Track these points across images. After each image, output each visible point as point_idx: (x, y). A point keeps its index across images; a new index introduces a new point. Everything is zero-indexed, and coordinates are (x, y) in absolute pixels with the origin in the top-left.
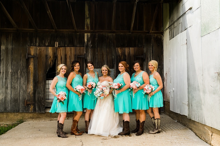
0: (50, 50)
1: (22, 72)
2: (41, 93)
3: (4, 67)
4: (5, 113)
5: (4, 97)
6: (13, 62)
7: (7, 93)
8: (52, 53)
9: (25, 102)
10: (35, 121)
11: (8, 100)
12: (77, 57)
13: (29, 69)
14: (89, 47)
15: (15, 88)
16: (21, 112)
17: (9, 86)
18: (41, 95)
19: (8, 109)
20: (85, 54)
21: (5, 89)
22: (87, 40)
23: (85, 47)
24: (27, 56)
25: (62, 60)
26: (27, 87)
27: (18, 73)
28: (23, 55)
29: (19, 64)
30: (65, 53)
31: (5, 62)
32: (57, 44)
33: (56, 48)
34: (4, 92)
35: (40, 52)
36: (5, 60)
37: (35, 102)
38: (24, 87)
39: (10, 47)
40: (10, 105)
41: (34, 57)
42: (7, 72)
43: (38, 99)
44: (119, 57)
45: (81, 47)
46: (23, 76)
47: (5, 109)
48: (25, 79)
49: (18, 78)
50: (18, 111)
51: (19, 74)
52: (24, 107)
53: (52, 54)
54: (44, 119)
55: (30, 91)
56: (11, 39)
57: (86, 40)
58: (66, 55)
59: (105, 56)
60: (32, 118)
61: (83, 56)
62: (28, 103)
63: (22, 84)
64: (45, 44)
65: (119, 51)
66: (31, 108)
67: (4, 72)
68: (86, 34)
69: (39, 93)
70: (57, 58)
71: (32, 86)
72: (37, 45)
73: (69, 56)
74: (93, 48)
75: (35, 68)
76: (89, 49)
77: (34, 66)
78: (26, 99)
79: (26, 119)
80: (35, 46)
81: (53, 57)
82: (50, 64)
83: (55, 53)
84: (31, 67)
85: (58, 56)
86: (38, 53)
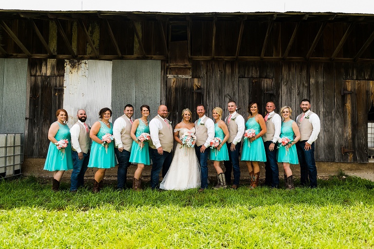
0: (372, 85)
1: (337, 112)
2: (362, 139)
3: (315, 105)
6: (325, 99)
9: (342, 150)
11: (320, 147)
13: (346, 108)
15: (329, 131)
16: (337, 161)
18: (363, 141)
19: (320, 158)
24: (342, 92)
26: (343, 131)
28: (337, 91)
29: (333, 102)
31: (315, 99)
36: (315, 96)
37: (355, 150)
38: (340, 130)
39: (321, 80)
40: (323, 152)
41: (351, 93)
42: (318, 111)
43: (358, 145)
46: (338, 117)
48: (342, 121)
49: (332, 119)
50: (333, 161)
51: (333, 115)
52: (341, 156)
54: (366, 171)
55: (347, 135)
56: (322, 71)
60: (350, 170)
62: (346, 150)
63: (337, 127)
64: (365, 77)
66: (351, 157)
69: (359, 139)
72: (355, 78)
75: (352, 107)
77: (352, 104)
78: (342, 146)
80: (352, 79)
84: (348, 105)
86: (356, 88)
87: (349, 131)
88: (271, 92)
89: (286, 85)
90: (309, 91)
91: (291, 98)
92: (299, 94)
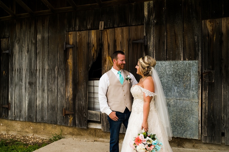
0: (93, 35)
1: (60, 70)
2: (82, 99)
3: (41, 63)
4: (42, 124)
5: (41, 102)
6: (49, 55)
7: (44, 97)
8: (96, 38)
9: (64, 111)
10: (75, 139)
11: (45, 107)
12: (132, 43)
13: (68, 64)
14: (151, 25)
15: (52, 90)
16: (59, 124)
17: (46, 88)
18: (82, 102)
19: (45, 119)
20: (144, 36)
21: (42, 91)
22: (149, 12)
23: (145, 25)
24: (64, 47)
25: (110, 48)
26: (65, 91)
27: (55, 70)
28: (60, 46)
29: (56, 58)
30: (113, 38)
31: (41, 56)
32: (102, 24)
33: (102, 30)
34: (41, 96)
35: (81, 39)
36: (41, 53)
37: (75, 112)
38: (62, 89)
39: (46, 35)
40: (47, 113)
41: (73, 47)
42: (43, 69)
43: (78, 107)
44: (207, 38)
45: (138, 25)
46: (61, 75)
47: (42, 118)
48: (63, 79)
49: (54, 77)
50: (56, 123)
51: (56, 72)
52: (62, 118)
53: (95, 41)
54: (87, 138)
55: (68, 95)
56: (48, 25)
57: (146, 13)
58: (116, 40)
59: (180, 38)
60: (72, 134)
61: (142, 41)
62: (67, 112)
63: (59, 86)
64: (87, 27)
65: (209, 25)
66: (71, 119)
67: (41, 69)
68: (146, 4)
69: (79, 100)
70: (103, 47)
71: (71, 89)
72: (77, 29)
73: (119, 43)
74: (159, 25)
75: (74, 63)
76: (151, 28)
77: (74, 60)
78: (64, 107)
79: (66, 135)
80: (75, 31)
81: (97, 46)
82: (93, 57)
83: (99, 39)
84: (70, 61)
85: (105, 43)
86: (78, 41)
87: (70, 90)
88: (7, 52)
89: (18, 43)
90: (36, 49)
91: (22, 57)
92: (28, 52)
